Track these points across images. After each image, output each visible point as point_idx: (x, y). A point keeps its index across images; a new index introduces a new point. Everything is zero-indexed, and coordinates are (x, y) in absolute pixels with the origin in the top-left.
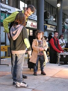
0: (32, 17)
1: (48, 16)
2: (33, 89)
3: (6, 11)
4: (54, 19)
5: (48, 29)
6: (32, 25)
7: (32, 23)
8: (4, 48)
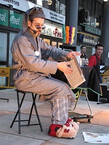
0: (58, 18)
1: (86, 18)
2: (46, 141)
3: (10, 5)
4: (97, 24)
5: (85, 40)
6: (56, 32)
7: (56, 30)
8: (3, 72)
